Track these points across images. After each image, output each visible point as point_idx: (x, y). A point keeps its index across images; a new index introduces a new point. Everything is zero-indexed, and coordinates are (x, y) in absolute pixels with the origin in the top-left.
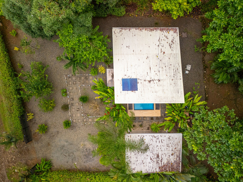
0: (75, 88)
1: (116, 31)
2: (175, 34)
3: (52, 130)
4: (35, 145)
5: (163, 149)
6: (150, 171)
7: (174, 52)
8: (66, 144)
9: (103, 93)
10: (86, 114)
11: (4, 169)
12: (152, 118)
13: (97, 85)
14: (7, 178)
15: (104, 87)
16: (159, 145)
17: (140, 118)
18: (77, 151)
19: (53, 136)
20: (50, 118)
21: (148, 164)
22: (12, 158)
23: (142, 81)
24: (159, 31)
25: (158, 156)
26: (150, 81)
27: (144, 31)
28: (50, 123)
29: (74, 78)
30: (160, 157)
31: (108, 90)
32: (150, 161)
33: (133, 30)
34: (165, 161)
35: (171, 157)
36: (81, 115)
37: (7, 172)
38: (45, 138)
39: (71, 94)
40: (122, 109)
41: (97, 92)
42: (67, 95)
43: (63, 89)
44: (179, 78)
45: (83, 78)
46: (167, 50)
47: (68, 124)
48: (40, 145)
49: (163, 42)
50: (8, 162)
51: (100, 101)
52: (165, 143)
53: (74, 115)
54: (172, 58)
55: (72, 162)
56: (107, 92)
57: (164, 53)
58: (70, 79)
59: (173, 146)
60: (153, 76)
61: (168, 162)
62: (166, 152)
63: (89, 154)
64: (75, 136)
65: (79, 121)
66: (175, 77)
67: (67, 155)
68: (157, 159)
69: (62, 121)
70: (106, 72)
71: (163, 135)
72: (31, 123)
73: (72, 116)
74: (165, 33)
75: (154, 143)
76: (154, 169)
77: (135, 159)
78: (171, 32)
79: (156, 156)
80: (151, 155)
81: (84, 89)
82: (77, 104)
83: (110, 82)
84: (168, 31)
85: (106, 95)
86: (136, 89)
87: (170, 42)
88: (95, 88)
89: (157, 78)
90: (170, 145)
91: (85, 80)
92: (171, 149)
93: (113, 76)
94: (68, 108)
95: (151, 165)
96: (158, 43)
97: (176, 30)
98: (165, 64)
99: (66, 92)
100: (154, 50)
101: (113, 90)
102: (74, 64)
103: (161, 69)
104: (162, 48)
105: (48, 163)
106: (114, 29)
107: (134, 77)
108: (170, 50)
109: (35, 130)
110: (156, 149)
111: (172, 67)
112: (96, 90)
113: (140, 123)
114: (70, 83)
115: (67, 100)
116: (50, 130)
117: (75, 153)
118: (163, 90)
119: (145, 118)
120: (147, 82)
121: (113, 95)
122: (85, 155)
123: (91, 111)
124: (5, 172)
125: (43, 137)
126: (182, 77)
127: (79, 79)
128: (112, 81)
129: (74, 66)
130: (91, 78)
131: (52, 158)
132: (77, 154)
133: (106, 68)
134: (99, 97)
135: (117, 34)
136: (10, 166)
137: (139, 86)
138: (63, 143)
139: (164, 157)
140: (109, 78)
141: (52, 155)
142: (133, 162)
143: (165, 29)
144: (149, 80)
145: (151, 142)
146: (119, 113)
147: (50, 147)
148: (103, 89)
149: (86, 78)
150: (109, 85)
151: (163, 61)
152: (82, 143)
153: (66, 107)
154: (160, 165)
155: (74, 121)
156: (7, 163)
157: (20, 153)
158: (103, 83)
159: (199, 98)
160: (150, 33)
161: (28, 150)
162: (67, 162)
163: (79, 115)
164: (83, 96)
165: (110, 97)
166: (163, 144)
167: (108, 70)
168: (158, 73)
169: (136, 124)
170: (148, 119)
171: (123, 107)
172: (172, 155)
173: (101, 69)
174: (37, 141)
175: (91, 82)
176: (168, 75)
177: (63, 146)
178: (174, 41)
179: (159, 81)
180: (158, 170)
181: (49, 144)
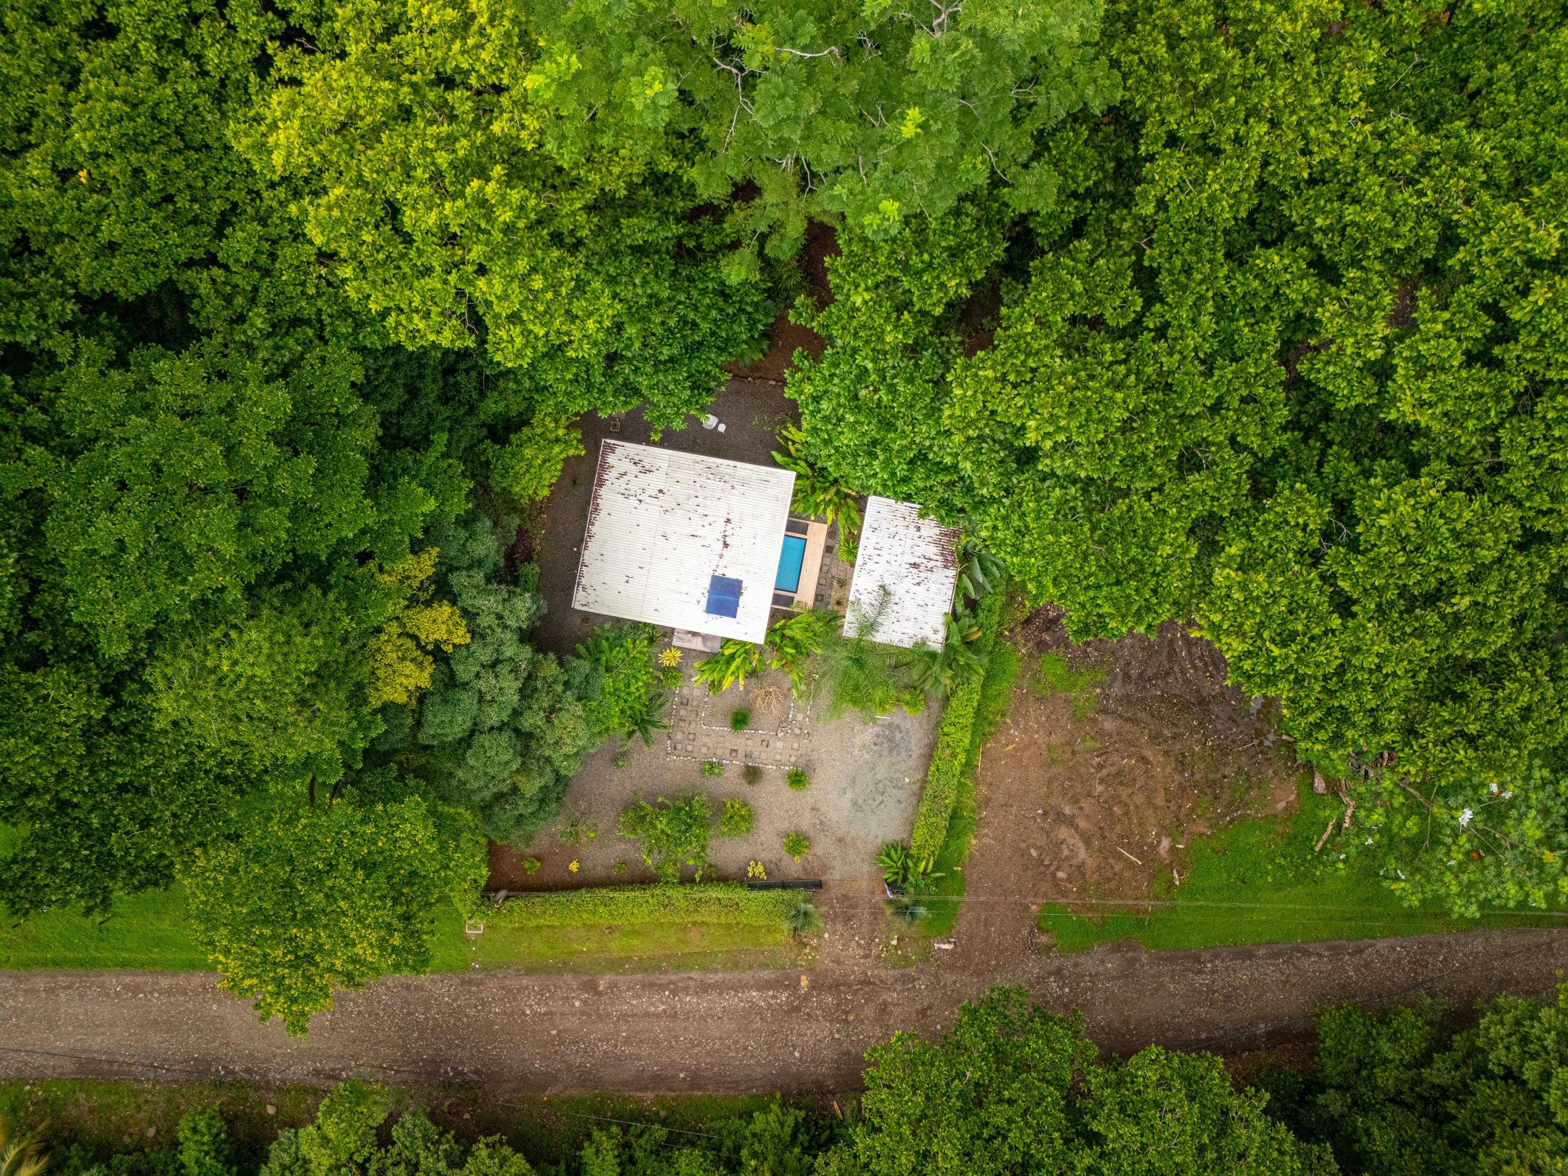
0: (705, 740)
1: (580, 601)
2: (618, 451)
3: (805, 822)
4: (835, 875)
5: (897, 549)
6: (948, 591)
7: (664, 465)
8: (849, 795)
9: (733, 668)
10: (783, 723)
11: (883, 973)
12: (829, 549)
13: (708, 677)
14: (907, 971)
15: (717, 662)
16: (886, 557)
17: (823, 582)
18: (874, 768)
19: (821, 823)
20: (772, 823)
21: (929, 594)
22: (859, 945)
23: (722, 563)
24: (603, 492)
25: (915, 565)
26: (726, 545)
27: (594, 529)
28: (785, 826)
29: (679, 736)
30: (918, 561)
31: (727, 652)
32: (922, 587)
33: (588, 556)
34: (932, 551)
35: (924, 532)
36: (780, 740)
37: (893, 968)
38: (823, 847)
39: (719, 752)
40: (783, 628)
41: (727, 683)
42: (720, 764)
43: (702, 771)
44: (731, 471)
45: (683, 712)
46: (654, 482)
47: (798, 779)
48: (837, 863)
49: (634, 488)
50: (866, 957)
51: (753, 680)
52: (885, 542)
53: (778, 757)
54: (678, 476)
55: (902, 788)
56: (732, 657)
57: (661, 491)
58: (679, 747)
59: (896, 523)
60: (713, 535)
61: (936, 543)
62: (909, 543)
63: (890, 740)
64: (833, 766)
65: (796, 746)
66: (727, 478)
67: (879, 799)
68: (922, 568)
69: (788, 792)
70: (679, 648)
71: (863, 542)
72: (776, 873)
73: (779, 763)
74: (610, 476)
75: (881, 569)
76: (945, 581)
77: (910, 624)
78: (611, 459)
79: (914, 571)
80: (908, 583)
81: (713, 714)
82: (749, 742)
83: (709, 644)
84: (604, 467)
85: (738, 661)
86: (740, 582)
87: (635, 469)
88: (715, 685)
89: (721, 526)
90: (893, 530)
91: (689, 708)
92: (902, 530)
93: (695, 634)
94: (754, 768)
95: (934, 587)
96: (633, 501)
97: (608, 445)
98: (689, 497)
99: (712, 765)
100: (650, 513)
101: (728, 640)
102: (649, 722)
103: (701, 510)
104: (648, 493)
105: (888, 850)
106: (577, 605)
107: (706, 583)
108: (656, 473)
109: (794, 866)
110: (895, 567)
111: (701, 480)
112: (720, 682)
113: (835, 583)
114: (690, 748)
115: (734, 767)
116: (805, 828)
117: (879, 777)
118: (754, 517)
119: (825, 569)
120: (726, 552)
121: (743, 644)
122: (890, 751)
123: (776, 710)
124: (891, 973)
125: (819, 850)
126: (732, 463)
127: (683, 724)
128: (706, 638)
129: (654, 724)
130: (686, 691)
131: (879, 840)
132: (882, 772)
133: (669, 645)
134: (741, 681)
135: (591, 599)
136: (879, 956)
137: (731, 574)
138: (845, 801)
139: (919, 552)
140: (697, 644)
141: (871, 838)
142: (917, 631)
143: (600, 475)
144: (721, 544)
145: (876, 576)
146: (792, 639)
147: (848, 839)
148: (721, 666)
149: (685, 703)
150: (716, 647)
151: (681, 498)
152: (856, 752)
153: (752, 774)
154: (939, 564)
155: (793, 759)
156: (869, 962)
157: (849, 919)
158: (707, 663)
159: (792, 429)
160: (603, 514)
161: (845, 897)
162: (899, 802)
163: (780, 745)
164: (729, 723)
165: (746, 652)
166: (887, 547)
167: (676, 642)
168: (709, 519)
169: (835, 595)
170: (828, 561)
171: (777, 626)
172: (919, 529)
173: (669, 658)
174: (825, 868)
175: (697, 693)
176: (717, 495)
177: (855, 803)
178: (637, 458)
179: (728, 521)
180: (951, 573)
181: (841, 840)
